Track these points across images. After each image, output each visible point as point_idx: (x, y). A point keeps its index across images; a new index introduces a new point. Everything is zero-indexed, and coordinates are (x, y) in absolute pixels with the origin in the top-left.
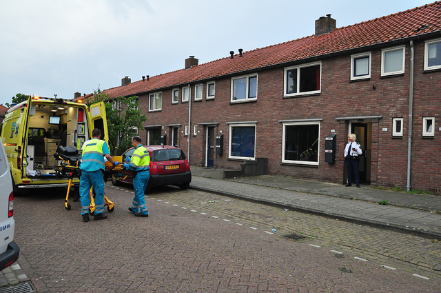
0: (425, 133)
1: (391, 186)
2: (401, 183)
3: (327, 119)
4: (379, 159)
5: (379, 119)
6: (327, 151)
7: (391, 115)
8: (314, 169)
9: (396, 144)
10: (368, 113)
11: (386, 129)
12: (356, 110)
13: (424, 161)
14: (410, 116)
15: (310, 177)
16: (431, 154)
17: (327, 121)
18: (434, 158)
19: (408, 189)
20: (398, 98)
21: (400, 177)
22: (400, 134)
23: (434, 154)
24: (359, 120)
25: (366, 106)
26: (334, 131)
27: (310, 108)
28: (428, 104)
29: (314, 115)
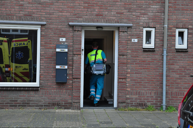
0: (178, 46)
1: (143, 105)
2: (154, 101)
3: (51, 23)
4: (128, 75)
5: (128, 27)
6: (58, 67)
7: (141, 23)
8: (32, 93)
9: (148, 57)
10: (113, 20)
11: (136, 40)
12: (97, 15)
13: (178, 76)
14: (166, 26)
15: (25, 105)
16: (185, 68)
17: (52, 26)
18: (187, 72)
19: (164, 107)
20: (150, 4)
21: (153, 94)
22: (152, 46)
23: (188, 67)
24: (98, 27)
25: (110, 11)
26: (64, 40)
27: (22, 5)
28: (182, 15)
29: (29, 16)
